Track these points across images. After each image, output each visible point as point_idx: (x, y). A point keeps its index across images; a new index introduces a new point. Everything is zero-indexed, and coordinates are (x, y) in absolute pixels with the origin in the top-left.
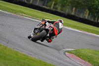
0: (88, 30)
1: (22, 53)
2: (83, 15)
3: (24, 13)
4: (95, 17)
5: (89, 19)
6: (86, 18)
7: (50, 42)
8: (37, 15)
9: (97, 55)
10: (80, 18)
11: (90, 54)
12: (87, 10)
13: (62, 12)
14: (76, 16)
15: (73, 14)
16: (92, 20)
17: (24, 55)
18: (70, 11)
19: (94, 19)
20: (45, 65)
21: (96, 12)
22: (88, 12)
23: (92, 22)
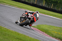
0: (45, 13)
1: (4, 27)
2: (42, 4)
3: (5, 3)
4: (49, 5)
5: (46, 6)
6: (44, 6)
7: (31, 26)
8: (13, 4)
9: (51, 28)
10: (40, 6)
11: (46, 28)
12: (44, 1)
13: (29, 2)
14: (37, 5)
15: (35, 3)
16: (47, 7)
17: (6, 29)
18: (34, 2)
19: (49, 6)
20: (19, 35)
21: (50, 2)
22: (45, 2)
23: (48, 8)
